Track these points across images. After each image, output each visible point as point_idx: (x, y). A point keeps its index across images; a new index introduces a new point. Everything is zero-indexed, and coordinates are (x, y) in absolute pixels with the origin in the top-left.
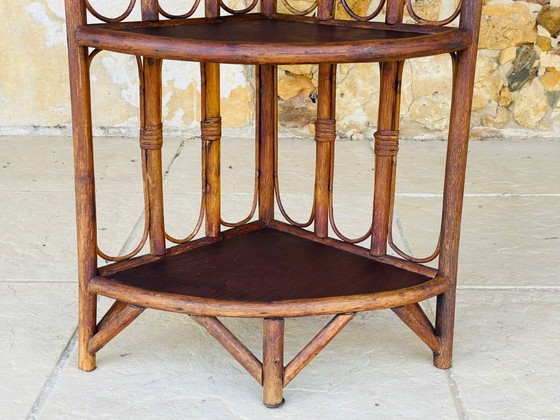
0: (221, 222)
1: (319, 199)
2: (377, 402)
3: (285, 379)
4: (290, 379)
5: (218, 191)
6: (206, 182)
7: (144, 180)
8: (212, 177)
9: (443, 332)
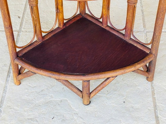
0: (64, 19)
1: (104, 13)
2: (124, 100)
3: (91, 97)
4: (92, 97)
5: (62, 11)
6: (57, 8)
7: (32, 17)
8: (60, 7)
9: (151, 70)
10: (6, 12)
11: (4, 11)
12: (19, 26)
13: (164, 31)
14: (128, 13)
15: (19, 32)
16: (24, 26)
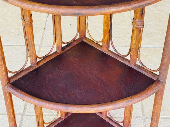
10: (12, 114)
11: (10, 113)
12: (23, 109)
13: (162, 117)
14: (126, 110)
15: (22, 115)
16: (28, 109)
